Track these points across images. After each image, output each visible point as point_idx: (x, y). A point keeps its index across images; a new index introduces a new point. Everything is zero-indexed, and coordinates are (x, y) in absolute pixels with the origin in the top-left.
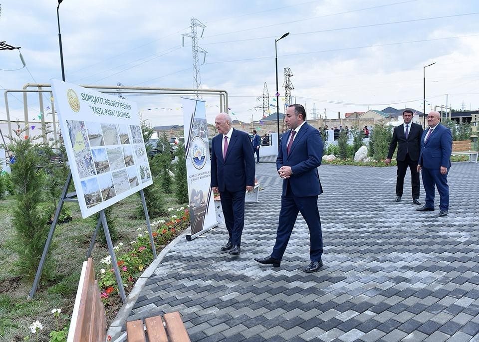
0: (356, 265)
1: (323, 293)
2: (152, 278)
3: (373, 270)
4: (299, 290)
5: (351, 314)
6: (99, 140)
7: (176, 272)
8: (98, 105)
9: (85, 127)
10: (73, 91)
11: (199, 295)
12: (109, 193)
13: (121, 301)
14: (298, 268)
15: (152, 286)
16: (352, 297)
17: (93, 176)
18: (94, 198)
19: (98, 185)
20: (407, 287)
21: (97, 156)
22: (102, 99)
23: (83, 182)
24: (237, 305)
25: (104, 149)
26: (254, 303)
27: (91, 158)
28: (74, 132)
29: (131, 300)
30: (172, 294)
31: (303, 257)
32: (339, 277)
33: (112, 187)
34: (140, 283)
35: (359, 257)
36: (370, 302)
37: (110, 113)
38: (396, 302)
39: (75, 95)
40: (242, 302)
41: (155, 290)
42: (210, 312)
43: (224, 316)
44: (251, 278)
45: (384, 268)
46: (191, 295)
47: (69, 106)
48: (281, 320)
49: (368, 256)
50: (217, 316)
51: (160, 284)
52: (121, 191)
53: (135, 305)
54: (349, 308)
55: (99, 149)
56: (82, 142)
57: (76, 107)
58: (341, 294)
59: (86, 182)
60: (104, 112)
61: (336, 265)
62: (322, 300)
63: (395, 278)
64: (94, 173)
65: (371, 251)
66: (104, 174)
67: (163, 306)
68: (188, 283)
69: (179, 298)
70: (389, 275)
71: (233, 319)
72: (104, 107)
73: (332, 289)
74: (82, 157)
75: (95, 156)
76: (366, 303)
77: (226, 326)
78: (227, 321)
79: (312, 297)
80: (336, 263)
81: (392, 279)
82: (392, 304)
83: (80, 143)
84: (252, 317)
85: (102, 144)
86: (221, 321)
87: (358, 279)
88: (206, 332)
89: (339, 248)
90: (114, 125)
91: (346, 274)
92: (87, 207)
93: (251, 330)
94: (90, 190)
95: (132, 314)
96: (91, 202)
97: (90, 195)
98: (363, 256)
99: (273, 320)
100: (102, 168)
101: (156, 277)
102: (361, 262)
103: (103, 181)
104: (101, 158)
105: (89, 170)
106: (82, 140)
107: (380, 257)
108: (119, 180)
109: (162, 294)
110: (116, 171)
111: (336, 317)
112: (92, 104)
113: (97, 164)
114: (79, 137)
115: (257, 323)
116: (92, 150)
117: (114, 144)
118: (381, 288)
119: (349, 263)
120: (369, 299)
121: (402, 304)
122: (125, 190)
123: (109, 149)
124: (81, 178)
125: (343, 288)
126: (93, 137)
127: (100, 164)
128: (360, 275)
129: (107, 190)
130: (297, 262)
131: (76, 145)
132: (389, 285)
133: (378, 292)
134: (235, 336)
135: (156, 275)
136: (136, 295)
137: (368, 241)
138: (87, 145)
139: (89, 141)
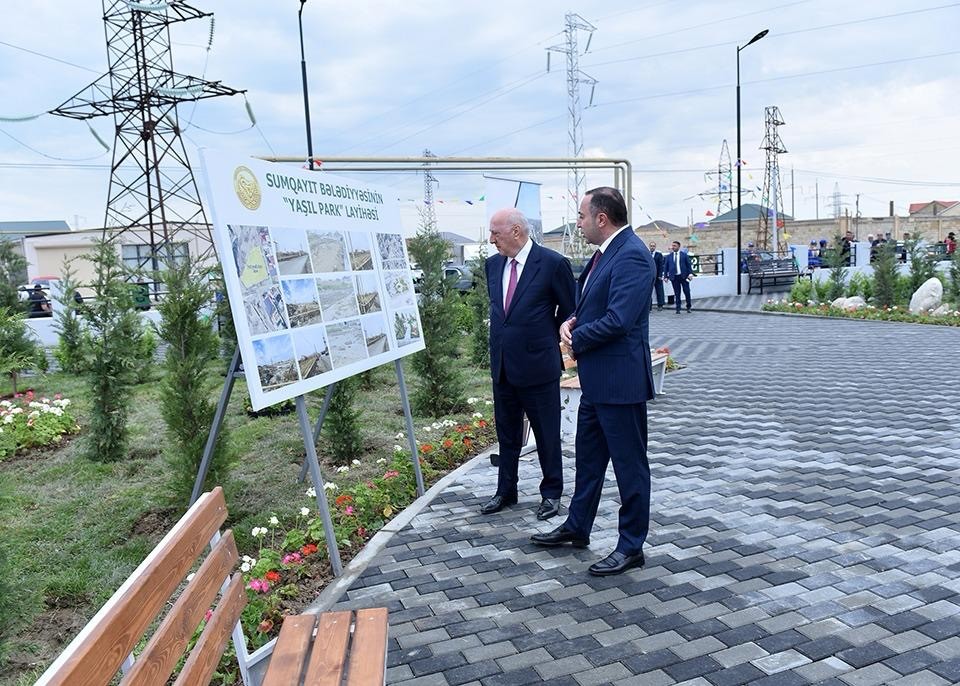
0: (840, 548)
1: (741, 605)
2: (403, 534)
3: (876, 566)
4: (691, 592)
5: (790, 660)
6: (302, 262)
7: (450, 525)
8: (302, 196)
9: (271, 237)
10: (247, 169)
11: (480, 578)
12: (315, 365)
13: (331, 573)
14: (703, 542)
15: (398, 550)
16: (806, 621)
17: (281, 331)
18: (281, 373)
19: (292, 350)
20: (949, 614)
21: (293, 293)
22: (315, 183)
23: (257, 343)
24: (548, 607)
25: (310, 280)
26: (584, 606)
27: (279, 298)
28: (243, 247)
29: (352, 573)
30: (429, 569)
31: (722, 520)
32: (790, 573)
33: (325, 353)
34: (379, 539)
35: (853, 532)
36: (844, 637)
37: (332, 210)
38: (908, 647)
39: (252, 178)
40: (561, 602)
41: (400, 558)
42: (489, 614)
43: (514, 628)
44: (597, 553)
45: (906, 564)
46: (464, 576)
47: (238, 199)
48: (628, 651)
49: (876, 531)
50: (500, 625)
51: (413, 546)
52: (346, 360)
53: (354, 583)
54: (789, 644)
55: (298, 280)
56: (260, 267)
57: (252, 200)
58: (782, 612)
59: (264, 342)
60: (317, 209)
61: (792, 546)
62: (734, 620)
63: (926, 589)
64: (285, 325)
65: (885, 521)
66: (306, 328)
67: (405, 590)
68: (465, 551)
69: (438, 579)
70: (914, 581)
71: (530, 634)
72: (317, 198)
73: (766, 599)
74: (260, 295)
75: (289, 293)
76: (836, 639)
77: (509, 647)
78: (517, 637)
79: (714, 610)
80: (794, 539)
81: (918, 589)
82: (898, 651)
83: (256, 268)
84: (570, 637)
85: (306, 269)
86: (504, 635)
87: (835, 582)
88: (467, 654)
89: (812, 507)
90: (337, 234)
91: (808, 568)
92: (264, 390)
93: (559, 662)
94: (271, 357)
95: (344, 598)
96: (273, 380)
97: (273, 368)
98: (865, 531)
99: (612, 649)
100: (302, 316)
101: (411, 532)
102: (853, 544)
103: (305, 340)
104: (301, 298)
105: (273, 319)
106: (261, 261)
107: (904, 536)
108: (341, 340)
109: (411, 567)
110: (336, 322)
111: (754, 662)
112: (290, 194)
113: (292, 309)
114: (254, 255)
115: (576, 650)
116: (283, 282)
117: (335, 270)
118: (884, 609)
119: (824, 543)
120: (847, 631)
121: (925, 653)
122: (353, 360)
123: (323, 279)
124: (255, 333)
125: (792, 599)
126: (285, 258)
127: (300, 309)
128: (842, 573)
129: (311, 357)
130: (706, 531)
131: (246, 271)
132: (907, 603)
133: (873, 618)
134: (523, 671)
135: (412, 528)
136: (364, 564)
137: (888, 497)
138: (273, 273)
139: (277, 265)
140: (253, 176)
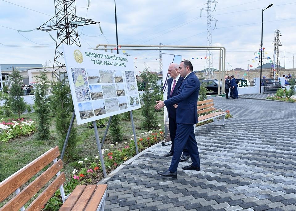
0: (265, 176)
1: (227, 191)
2: (129, 165)
3: (275, 182)
4: (212, 187)
5: (236, 208)
6: (97, 80)
7: (144, 164)
8: (98, 59)
9: (86, 72)
10: (78, 51)
11: (148, 180)
12: (100, 112)
13: (103, 176)
14: (221, 172)
15: (125, 170)
16: (246, 197)
17: (88, 101)
18: (88, 114)
19: (92, 107)
20: (293, 197)
21: (93, 89)
22: (103, 55)
23: (79, 104)
24: (166, 189)
25: (100, 85)
26: (178, 189)
27: (88, 91)
28: (76, 75)
29: (110, 176)
30: (133, 176)
31: (230, 165)
32: (246, 182)
33: (104, 108)
34: (121, 167)
35: (271, 171)
36: (256, 203)
37: (109, 63)
38: (275, 207)
39: (80, 54)
40: (171, 188)
41: (125, 173)
42: (148, 190)
43: (154, 194)
44: (186, 174)
45: (285, 181)
46: (143, 179)
47: (75, 59)
48: (187, 203)
49: (279, 171)
50: (150, 193)
51: (130, 169)
52: (111, 111)
53: (110, 179)
54: (238, 204)
55: (95, 85)
56: (82, 81)
57: (80, 60)
58: (239, 194)
59: (82, 104)
60: (103, 63)
61: (249, 174)
62: (223, 195)
63: (288, 190)
64: (90, 99)
65: (283, 168)
66: (97, 100)
67: (124, 182)
68: (146, 171)
69: (135, 179)
70: (285, 187)
71: (158, 196)
72: (103, 60)
73: (235, 190)
74: (81, 90)
75: (92, 89)
76: (253, 203)
77: (151, 200)
78: (154, 197)
79: (218, 193)
80: (251, 172)
81: (286, 189)
82: (272, 207)
83: (80, 81)
84: (170, 198)
85: (98, 82)
86: (150, 196)
87: (259, 186)
88: (137, 201)
89: (260, 163)
90: (110, 71)
91: (252, 181)
92: (81, 119)
93: (164, 205)
94: (84, 109)
95: (106, 183)
96: (85, 116)
97: (85, 112)
98: (275, 171)
99: (182, 202)
100: (95, 96)
101: (131, 165)
102: (270, 175)
103: (97, 104)
104: (96, 91)
105: (86, 97)
106: (83, 79)
107: (287, 173)
108: (110, 104)
109: (128, 175)
110: (108, 98)
111: (225, 208)
112: (94, 58)
113: (92, 94)
114: (80, 77)
115: (171, 202)
116: (90, 86)
117: (109, 82)
118: (272, 195)
119: (261, 174)
120: (258, 201)
121: (280, 209)
122: (114, 111)
123: (104, 85)
124: (79, 101)
125: (244, 190)
126: (91, 78)
127: (96, 94)
128: (263, 183)
129: (99, 109)
130: (224, 169)
131: (77, 83)
132: (280, 193)
133: (267, 197)
134: (153, 207)
135: (132, 164)
136: (114, 174)
137: (286, 161)
138: (87, 83)
139: (88, 81)
140: (80, 52)
